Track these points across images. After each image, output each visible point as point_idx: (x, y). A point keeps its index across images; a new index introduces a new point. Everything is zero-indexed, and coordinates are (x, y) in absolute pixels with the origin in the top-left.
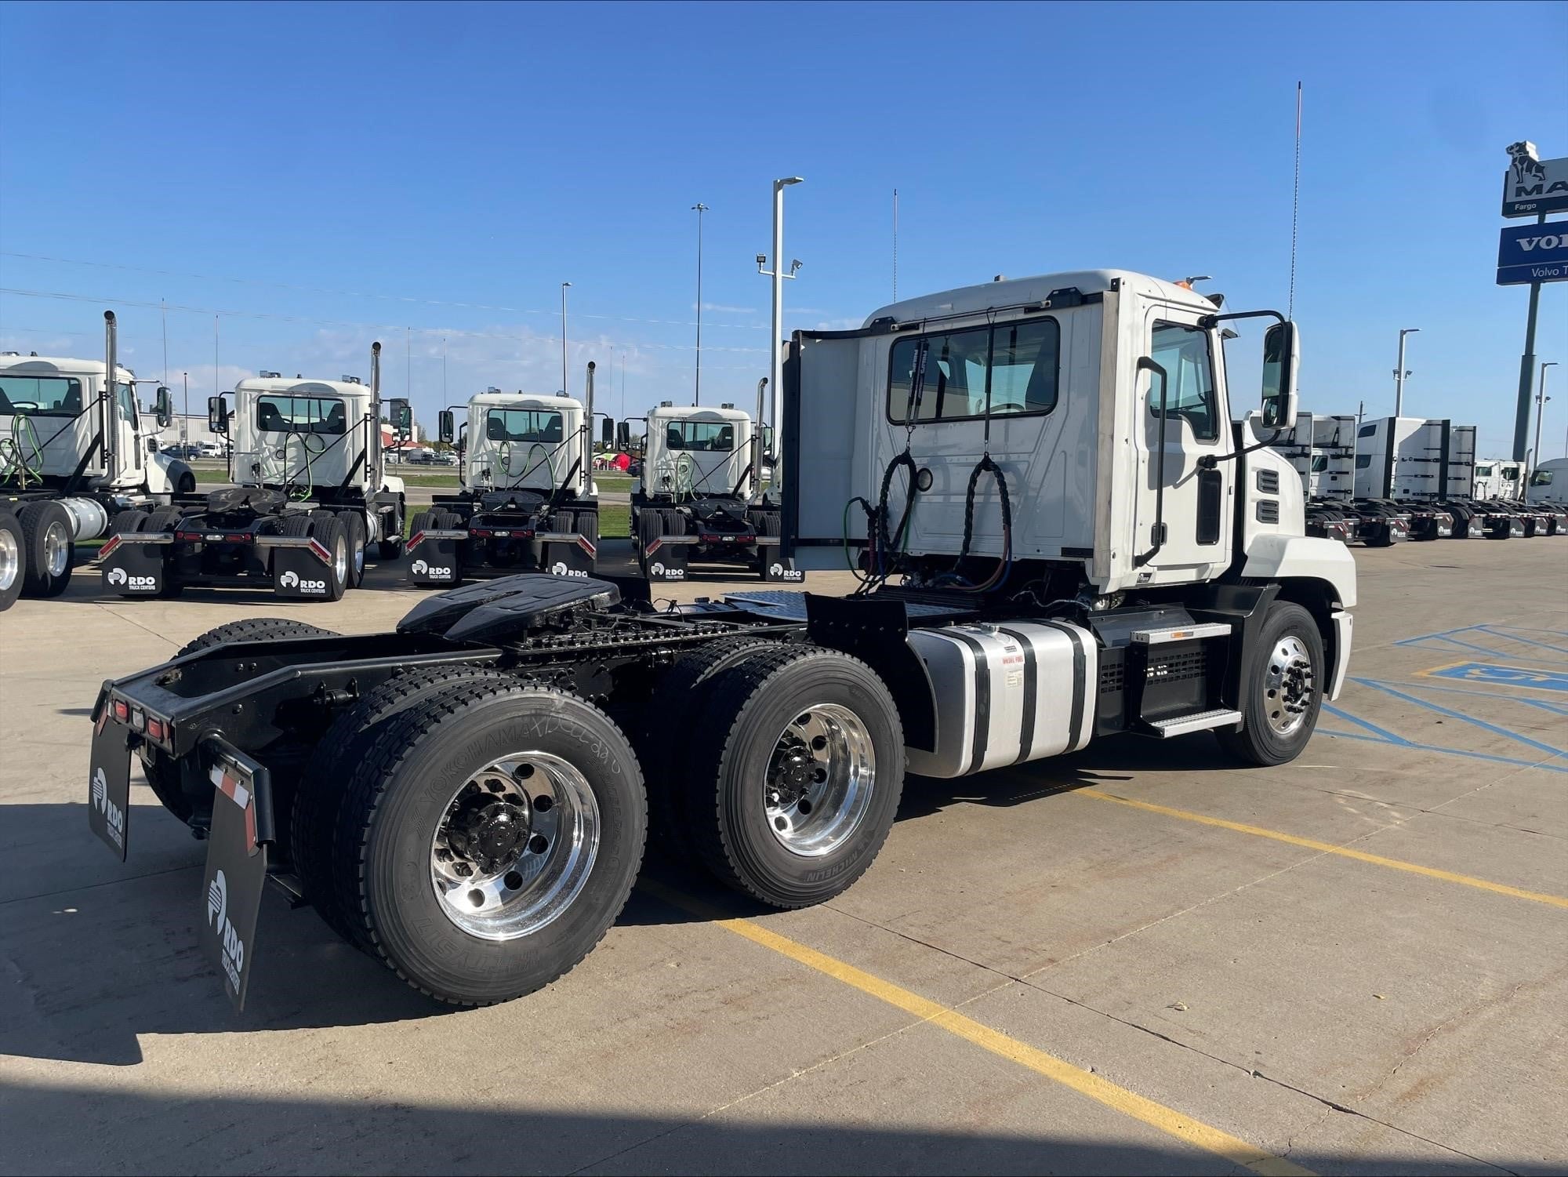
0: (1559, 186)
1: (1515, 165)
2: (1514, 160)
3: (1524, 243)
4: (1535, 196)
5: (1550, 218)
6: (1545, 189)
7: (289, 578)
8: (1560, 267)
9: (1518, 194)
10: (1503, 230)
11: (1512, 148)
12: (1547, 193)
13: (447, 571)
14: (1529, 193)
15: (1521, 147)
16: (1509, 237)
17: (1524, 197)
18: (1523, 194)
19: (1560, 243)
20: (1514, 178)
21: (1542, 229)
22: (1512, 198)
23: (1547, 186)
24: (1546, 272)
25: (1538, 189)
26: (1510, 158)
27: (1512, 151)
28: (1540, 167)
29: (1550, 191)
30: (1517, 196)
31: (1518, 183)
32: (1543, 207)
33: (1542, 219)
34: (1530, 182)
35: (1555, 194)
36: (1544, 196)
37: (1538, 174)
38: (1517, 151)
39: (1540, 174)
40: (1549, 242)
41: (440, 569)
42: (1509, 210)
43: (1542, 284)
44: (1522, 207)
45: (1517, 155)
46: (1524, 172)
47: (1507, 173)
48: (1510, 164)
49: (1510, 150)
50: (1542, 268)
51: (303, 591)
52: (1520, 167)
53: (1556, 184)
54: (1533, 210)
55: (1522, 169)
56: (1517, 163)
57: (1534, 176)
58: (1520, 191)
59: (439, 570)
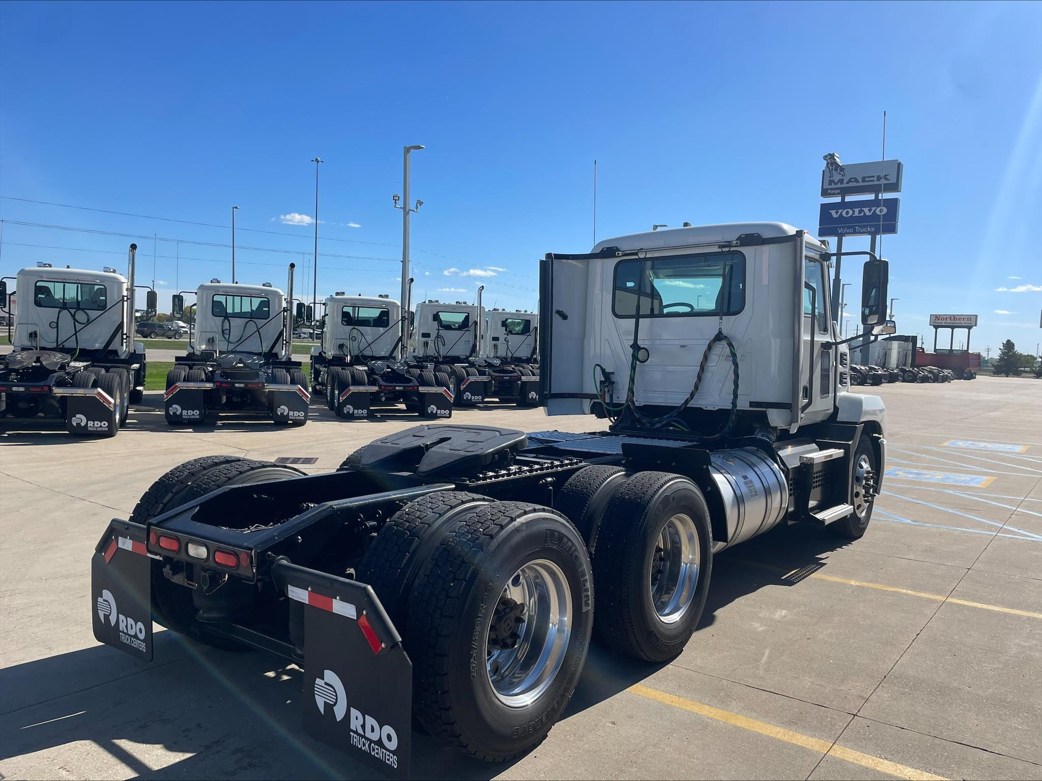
0: (853, 180)
1: (828, 167)
2: (828, 164)
3: (833, 212)
4: (839, 185)
5: (848, 199)
6: (845, 181)
7: (80, 419)
8: (853, 227)
9: (830, 184)
10: (821, 204)
11: (826, 156)
12: (846, 183)
13: (197, 412)
14: (836, 184)
15: (832, 156)
16: (825, 208)
17: (833, 186)
18: (833, 184)
19: (854, 213)
20: (827, 174)
21: (843, 205)
22: (826, 186)
23: (846, 180)
24: (846, 230)
25: (841, 181)
26: (825, 162)
27: (827, 158)
28: (842, 169)
29: (847, 183)
30: (829, 185)
31: (830, 177)
32: (844, 192)
33: (843, 199)
34: (837, 177)
35: (851, 184)
36: (844, 185)
37: (841, 173)
38: (829, 159)
39: (842, 173)
40: (847, 213)
41: (192, 411)
42: (825, 193)
43: (843, 237)
44: (832, 192)
45: (829, 161)
46: (833, 171)
47: (824, 171)
48: (825, 166)
49: (825, 158)
50: (844, 228)
51: (90, 429)
52: (831, 168)
53: (851, 179)
54: (838, 194)
55: (832, 169)
56: (829, 165)
57: (839, 173)
58: (831, 182)
59: (190, 412)
